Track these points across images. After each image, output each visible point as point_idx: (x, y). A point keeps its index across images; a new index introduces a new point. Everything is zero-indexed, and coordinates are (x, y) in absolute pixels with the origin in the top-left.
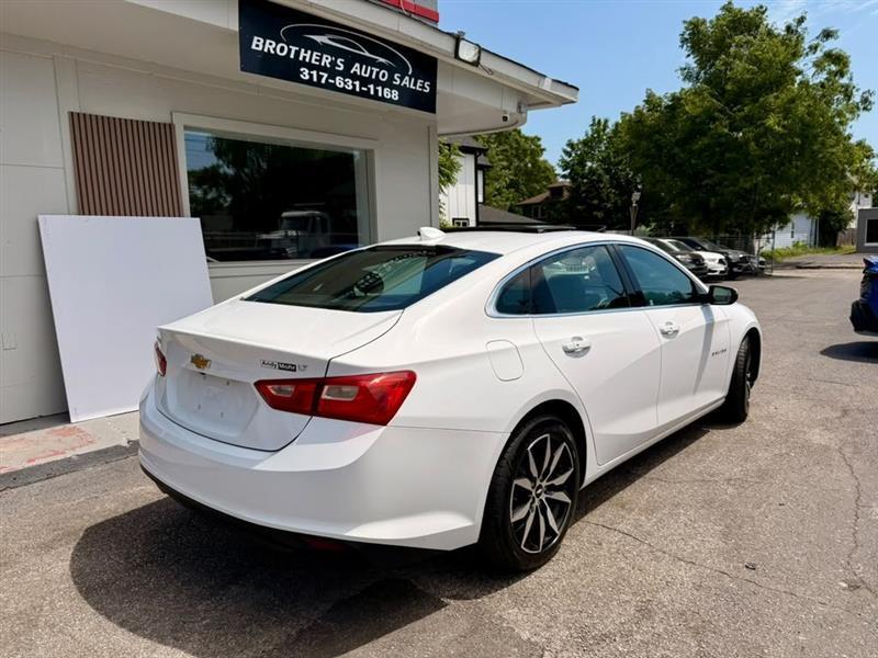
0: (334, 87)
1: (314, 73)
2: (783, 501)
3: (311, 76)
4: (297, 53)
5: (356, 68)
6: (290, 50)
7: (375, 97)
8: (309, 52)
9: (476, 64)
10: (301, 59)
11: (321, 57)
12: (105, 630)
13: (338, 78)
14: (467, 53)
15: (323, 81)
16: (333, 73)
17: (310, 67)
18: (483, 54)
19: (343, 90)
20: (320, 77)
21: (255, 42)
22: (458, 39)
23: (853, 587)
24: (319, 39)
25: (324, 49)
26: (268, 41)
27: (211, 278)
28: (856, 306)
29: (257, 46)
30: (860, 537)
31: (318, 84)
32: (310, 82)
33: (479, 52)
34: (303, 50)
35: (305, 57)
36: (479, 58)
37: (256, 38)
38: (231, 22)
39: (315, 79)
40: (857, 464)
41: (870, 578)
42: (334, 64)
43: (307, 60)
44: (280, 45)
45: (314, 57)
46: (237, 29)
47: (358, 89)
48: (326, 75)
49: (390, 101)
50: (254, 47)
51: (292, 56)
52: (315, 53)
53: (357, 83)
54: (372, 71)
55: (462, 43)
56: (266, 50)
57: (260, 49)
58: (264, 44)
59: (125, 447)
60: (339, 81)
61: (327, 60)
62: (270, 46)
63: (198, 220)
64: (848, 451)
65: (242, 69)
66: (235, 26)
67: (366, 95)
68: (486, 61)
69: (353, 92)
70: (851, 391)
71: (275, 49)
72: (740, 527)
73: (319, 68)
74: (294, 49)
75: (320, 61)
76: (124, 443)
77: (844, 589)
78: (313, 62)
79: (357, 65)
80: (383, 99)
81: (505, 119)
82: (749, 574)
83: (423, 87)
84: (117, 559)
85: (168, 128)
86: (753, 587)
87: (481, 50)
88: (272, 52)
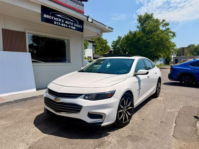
0: (61, 26)
1: (57, 23)
2: (151, 109)
3: (56, 23)
4: (54, 18)
5: (66, 22)
6: (52, 18)
7: (70, 28)
8: (56, 18)
9: (92, 22)
10: (54, 19)
11: (59, 19)
12: (11, 134)
13: (62, 24)
14: (90, 20)
15: (59, 24)
16: (61, 23)
17: (56, 21)
18: (93, 21)
19: (63, 26)
20: (58, 24)
21: (44, 15)
22: (88, 17)
23: (161, 122)
24: (58, 15)
25: (59, 18)
26: (47, 15)
27: (33, 66)
28: (169, 74)
29: (45, 16)
30: (164, 115)
31: (58, 25)
32: (56, 24)
33: (92, 20)
34: (55, 18)
35: (55, 19)
36: (92, 21)
37: (45, 15)
38: (39, 11)
39: (57, 24)
40: (166, 103)
41: (165, 121)
42: (61, 21)
43: (56, 20)
44: (50, 16)
45: (57, 19)
46: (41, 12)
47: (66, 26)
48: (60, 23)
49: (74, 29)
50: (44, 16)
51: (52, 19)
52: (57, 18)
53: (66, 25)
54: (70, 23)
55: (89, 18)
56: (47, 17)
57: (45, 17)
58: (46, 16)
59: (13, 101)
60: (62, 25)
61: (60, 20)
62: (48, 16)
63: (30, 53)
64: (164, 101)
65: (42, 21)
66: (40, 12)
67: (68, 28)
68: (94, 22)
69: (65, 27)
70: (167, 91)
71: (49, 17)
72: (142, 113)
73: (58, 22)
74: (53, 17)
75: (58, 20)
76: (13, 100)
77: (160, 123)
78: (57, 20)
79: (66, 21)
80: (72, 29)
81: (98, 34)
82: (142, 121)
83: (81, 27)
84: (13, 122)
85: (24, 33)
86: (143, 123)
87: (93, 20)
88: (48, 18)
